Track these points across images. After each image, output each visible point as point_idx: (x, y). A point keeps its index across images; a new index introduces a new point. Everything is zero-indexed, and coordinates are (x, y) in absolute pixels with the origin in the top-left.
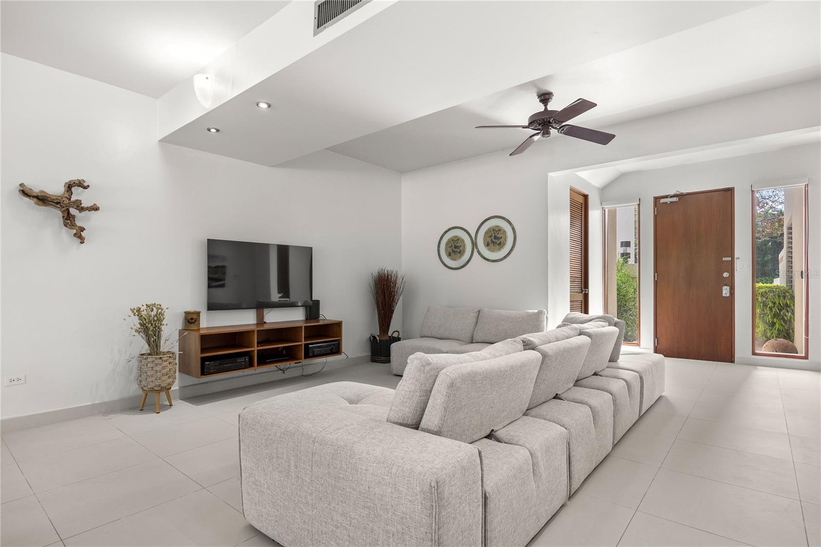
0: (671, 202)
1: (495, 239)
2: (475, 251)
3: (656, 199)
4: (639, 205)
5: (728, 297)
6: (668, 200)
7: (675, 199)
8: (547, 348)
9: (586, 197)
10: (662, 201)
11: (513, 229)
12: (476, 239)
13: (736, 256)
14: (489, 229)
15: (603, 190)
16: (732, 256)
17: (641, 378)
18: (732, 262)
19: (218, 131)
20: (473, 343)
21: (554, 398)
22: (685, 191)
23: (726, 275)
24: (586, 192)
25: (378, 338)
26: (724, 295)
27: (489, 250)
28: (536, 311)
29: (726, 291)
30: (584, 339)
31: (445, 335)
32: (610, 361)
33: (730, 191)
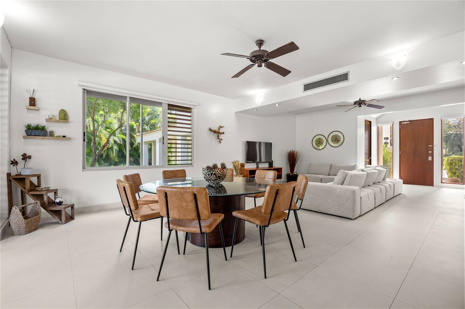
0: (407, 124)
1: (336, 139)
2: (328, 143)
3: (400, 122)
4: (393, 124)
5: (431, 161)
6: (405, 123)
7: (408, 122)
8: (368, 171)
9: (370, 122)
10: (403, 123)
11: (343, 136)
12: (328, 139)
13: (434, 145)
14: (334, 135)
15: (377, 119)
16: (433, 145)
17: (394, 184)
18: (433, 147)
19: (256, 110)
20: (329, 175)
21: (369, 186)
22: (412, 119)
23: (430, 152)
24: (370, 120)
25: (291, 174)
26: (429, 160)
27: (333, 143)
28: (354, 165)
29: (430, 158)
30: (376, 171)
31: (318, 173)
32: (383, 180)
33: (432, 120)
